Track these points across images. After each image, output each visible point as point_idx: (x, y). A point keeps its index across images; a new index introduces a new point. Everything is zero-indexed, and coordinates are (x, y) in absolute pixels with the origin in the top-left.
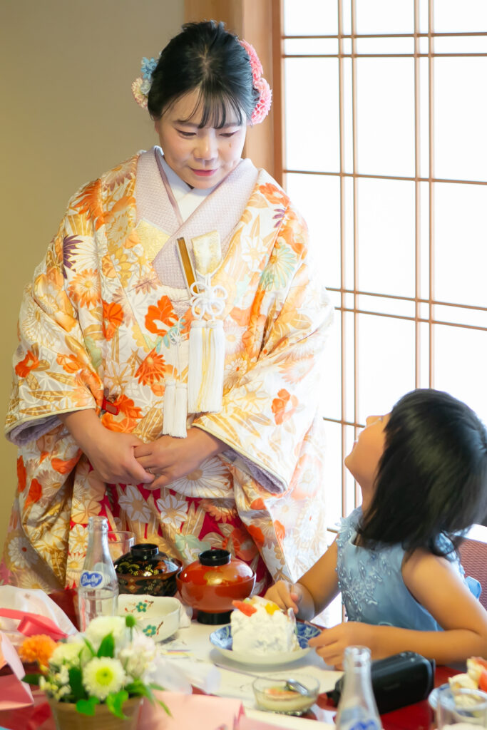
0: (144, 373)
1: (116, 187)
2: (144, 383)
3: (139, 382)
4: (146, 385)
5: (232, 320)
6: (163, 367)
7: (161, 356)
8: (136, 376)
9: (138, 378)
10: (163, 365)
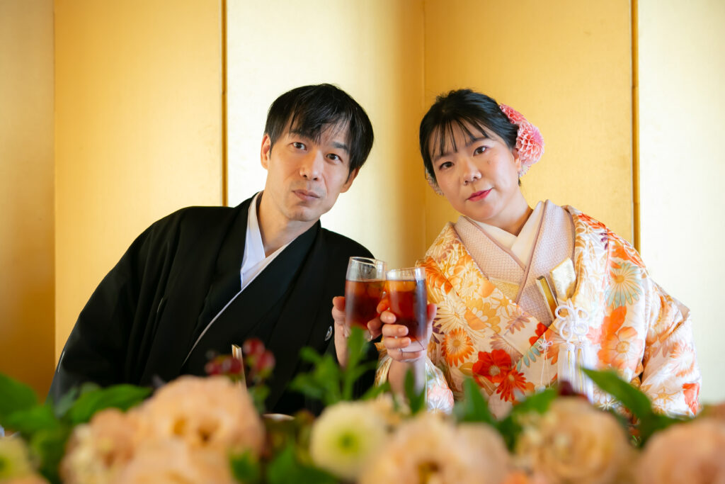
0: (505, 390)
1: (449, 255)
2: (506, 400)
3: (501, 398)
4: (508, 401)
5: (587, 339)
6: (524, 384)
7: (522, 374)
8: (498, 392)
9: (500, 394)
10: (524, 382)
